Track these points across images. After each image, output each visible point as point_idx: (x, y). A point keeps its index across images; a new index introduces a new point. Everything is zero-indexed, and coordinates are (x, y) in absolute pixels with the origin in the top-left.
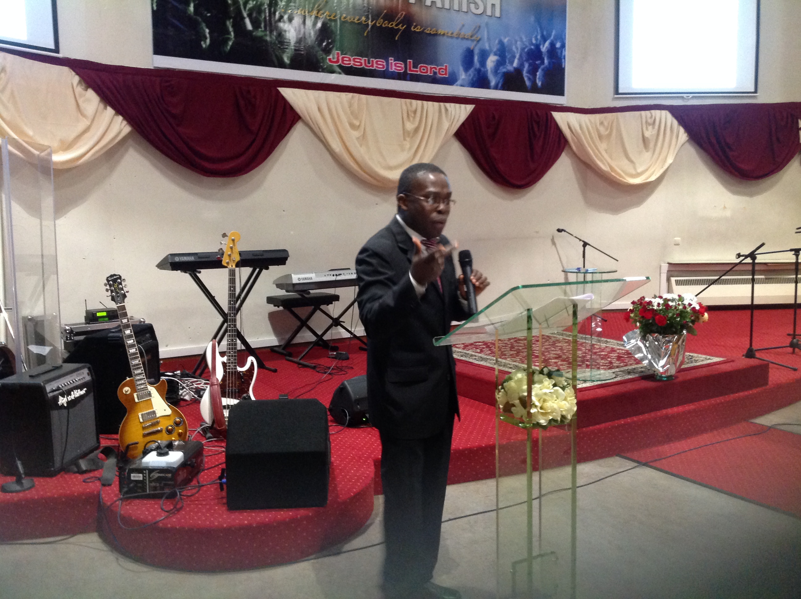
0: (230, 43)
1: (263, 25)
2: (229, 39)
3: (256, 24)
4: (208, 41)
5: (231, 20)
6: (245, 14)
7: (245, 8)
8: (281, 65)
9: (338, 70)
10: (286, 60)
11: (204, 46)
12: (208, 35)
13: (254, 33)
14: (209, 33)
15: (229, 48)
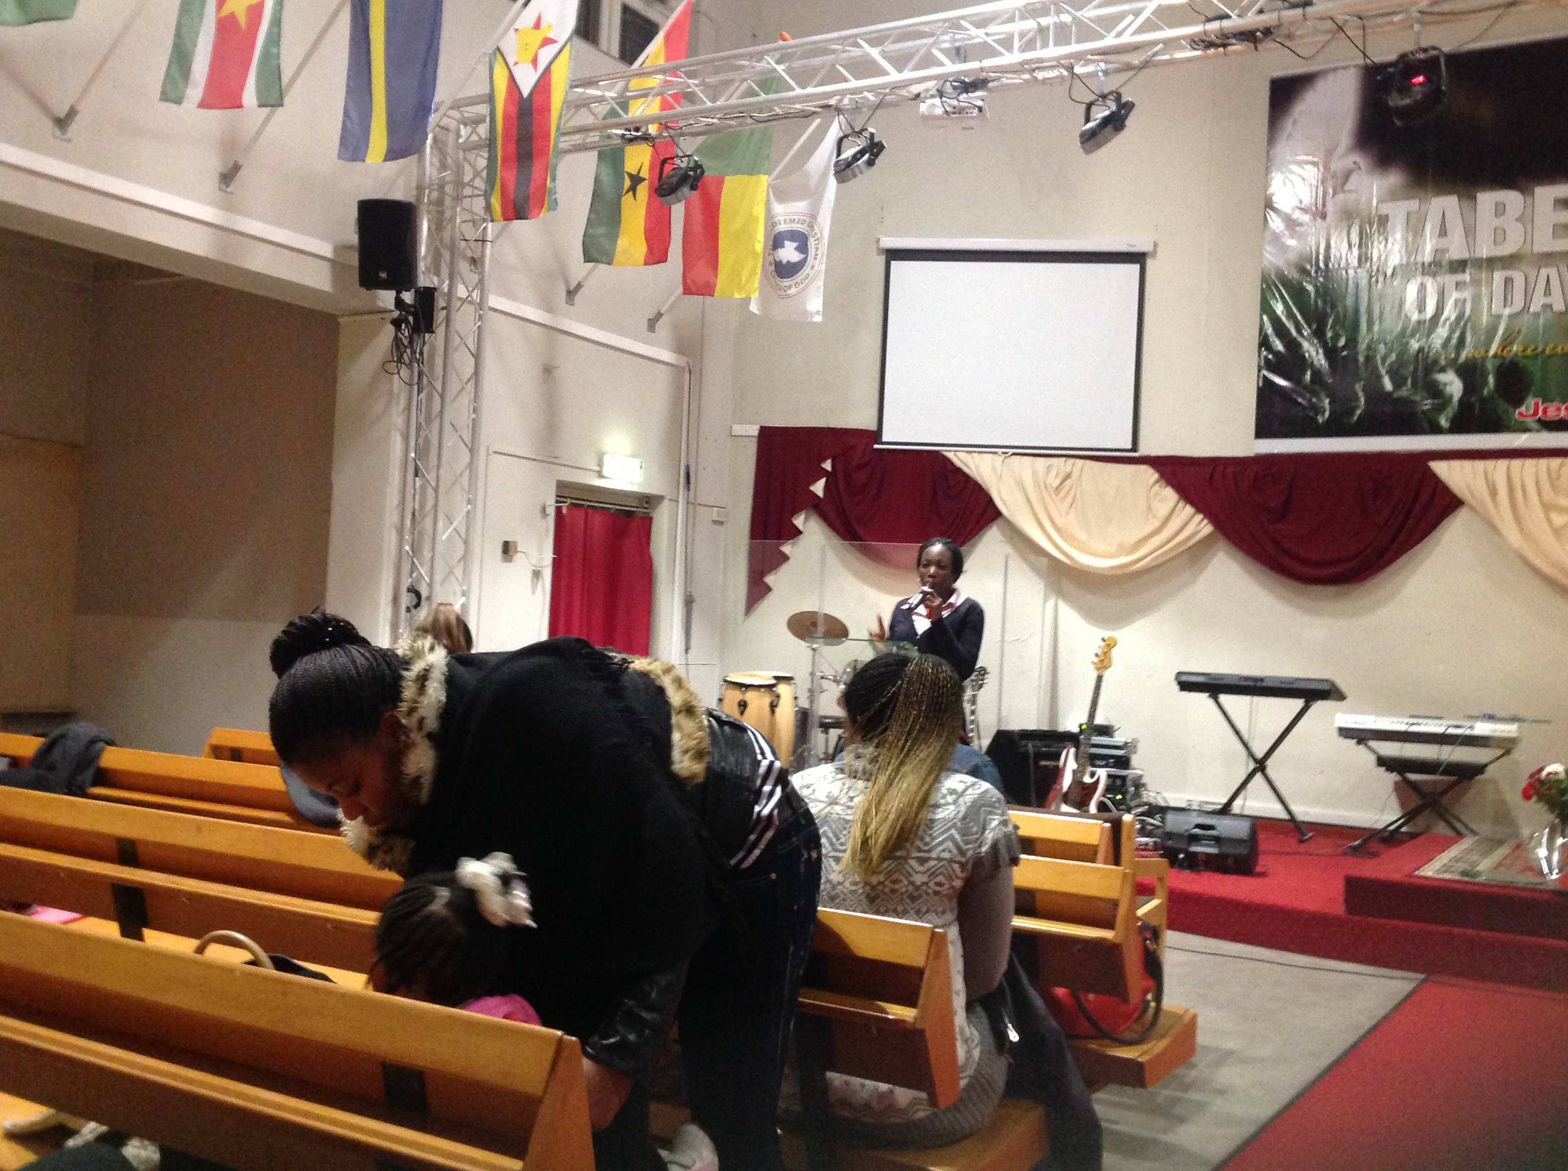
0: (1358, 412)
1: (1409, 382)
2: (1357, 407)
3: (1398, 383)
4: (1327, 414)
5: (1362, 383)
6: (1383, 372)
7: (1383, 364)
8: (1436, 430)
9: (1536, 426)
10: (1444, 422)
11: (1321, 421)
12: (1327, 406)
13: (1395, 395)
14: (1330, 403)
15: (1355, 418)
